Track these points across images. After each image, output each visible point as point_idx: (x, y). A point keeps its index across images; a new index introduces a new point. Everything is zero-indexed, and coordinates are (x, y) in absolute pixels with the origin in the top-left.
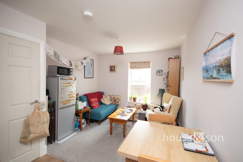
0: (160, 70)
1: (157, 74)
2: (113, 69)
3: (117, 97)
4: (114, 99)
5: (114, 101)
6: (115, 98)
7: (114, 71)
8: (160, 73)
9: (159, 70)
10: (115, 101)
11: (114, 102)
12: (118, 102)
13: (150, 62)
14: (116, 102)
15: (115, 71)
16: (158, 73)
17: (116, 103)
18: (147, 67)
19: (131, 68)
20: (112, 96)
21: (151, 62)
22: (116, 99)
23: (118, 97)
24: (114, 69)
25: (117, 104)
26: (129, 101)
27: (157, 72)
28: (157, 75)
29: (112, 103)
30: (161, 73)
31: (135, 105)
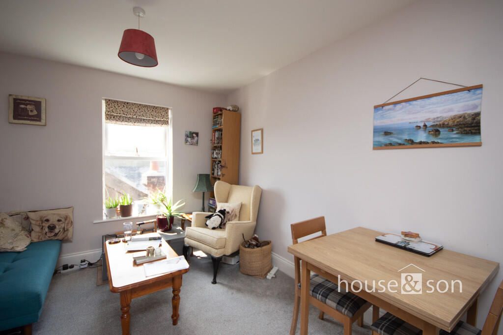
0: (194, 133)
1: (186, 141)
2: (30, 114)
3: (59, 215)
4: (46, 225)
5: (47, 230)
6: (47, 220)
7: (38, 118)
8: (193, 138)
9: (190, 132)
10: (52, 228)
11: (49, 235)
12: (65, 230)
13: (168, 109)
14: (57, 231)
15: (40, 120)
16: (189, 139)
17: (56, 235)
18: (160, 121)
19: (110, 117)
20: (31, 215)
21: (170, 111)
22: (56, 223)
23: (63, 212)
24: (35, 113)
25: (60, 237)
26: (105, 218)
27: (187, 136)
28: (188, 143)
29: (35, 240)
30: (196, 138)
31: (139, 224)
